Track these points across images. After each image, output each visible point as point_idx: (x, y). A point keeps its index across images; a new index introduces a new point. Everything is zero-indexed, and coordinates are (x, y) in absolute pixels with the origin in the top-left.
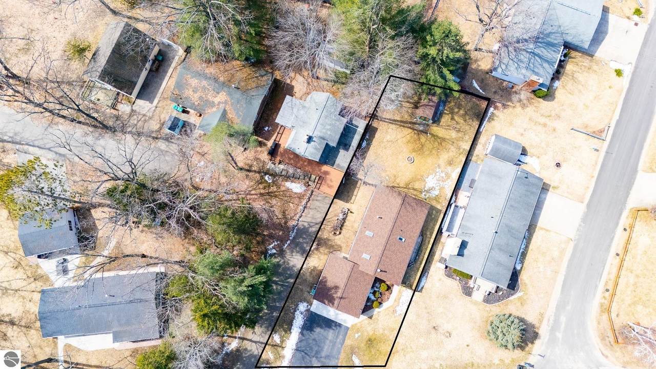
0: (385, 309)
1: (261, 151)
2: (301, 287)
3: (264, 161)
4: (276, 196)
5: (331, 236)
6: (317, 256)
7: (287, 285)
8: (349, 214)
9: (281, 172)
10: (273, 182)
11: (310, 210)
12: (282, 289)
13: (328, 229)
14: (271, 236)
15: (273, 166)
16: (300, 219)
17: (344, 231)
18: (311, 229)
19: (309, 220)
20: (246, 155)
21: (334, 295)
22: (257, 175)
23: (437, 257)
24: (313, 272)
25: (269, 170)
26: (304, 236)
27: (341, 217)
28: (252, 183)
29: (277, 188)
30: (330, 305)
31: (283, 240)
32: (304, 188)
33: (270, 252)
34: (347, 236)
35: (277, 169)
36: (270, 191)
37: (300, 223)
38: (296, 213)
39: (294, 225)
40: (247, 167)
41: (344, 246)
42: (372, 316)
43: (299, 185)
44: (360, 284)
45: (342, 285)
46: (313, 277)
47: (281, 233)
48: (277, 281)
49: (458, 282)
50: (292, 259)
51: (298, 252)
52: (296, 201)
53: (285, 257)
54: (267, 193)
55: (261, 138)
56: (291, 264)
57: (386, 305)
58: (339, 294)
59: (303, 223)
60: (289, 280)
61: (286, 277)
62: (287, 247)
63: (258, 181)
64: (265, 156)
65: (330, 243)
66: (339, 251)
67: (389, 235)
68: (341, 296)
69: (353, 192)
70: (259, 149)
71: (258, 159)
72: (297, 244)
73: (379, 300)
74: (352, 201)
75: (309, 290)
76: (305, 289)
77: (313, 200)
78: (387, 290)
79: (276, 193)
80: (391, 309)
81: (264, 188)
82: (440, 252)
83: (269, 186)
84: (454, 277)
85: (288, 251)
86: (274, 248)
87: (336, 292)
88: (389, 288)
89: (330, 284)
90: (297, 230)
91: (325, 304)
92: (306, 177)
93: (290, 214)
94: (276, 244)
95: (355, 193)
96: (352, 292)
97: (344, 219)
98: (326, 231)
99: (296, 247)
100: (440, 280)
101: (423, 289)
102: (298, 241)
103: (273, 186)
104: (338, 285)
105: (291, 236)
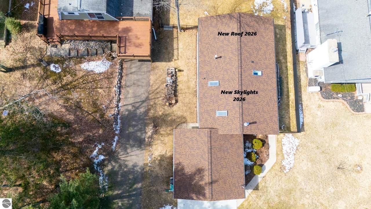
0: (270, 171)
1: (31, 37)
2: (154, 188)
3: (40, 48)
4: (75, 87)
5: (168, 109)
6: (159, 141)
7: (136, 194)
8: (179, 74)
9: (69, 54)
10: (64, 70)
11: (128, 89)
12: (131, 202)
13: (160, 102)
14: (90, 141)
15: (54, 49)
16: (120, 105)
17: (180, 98)
18: (138, 112)
19: (131, 101)
20: (11, 49)
21: (201, 183)
22: (38, 69)
23: (304, 81)
24: (162, 163)
25: (51, 56)
26: (134, 123)
27: (169, 80)
28: (35, 82)
29: (71, 76)
30: (200, 199)
31: (107, 139)
32: (108, 64)
33: (96, 161)
34: (187, 100)
35: (62, 52)
36: (64, 83)
37: (122, 109)
38: (111, 98)
39: (114, 114)
40: (19, 64)
41: (187, 114)
42: (258, 185)
43: (99, 62)
44: (228, 153)
45: (205, 164)
46: (165, 169)
47: (101, 132)
48: (121, 194)
49: (341, 100)
50: (128, 158)
51: (132, 146)
52: (105, 83)
53: (119, 159)
54: (62, 87)
55: (25, 19)
56: (130, 164)
57: (268, 165)
58: (207, 179)
59: (126, 107)
60: (135, 186)
61: (130, 184)
62: (116, 145)
63: (42, 77)
64: (38, 42)
65: (169, 118)
66: (184, 123)
67: (240, 73)
68: (210, 181)
69: (173, 46)
70: (27, 35)
71: (30, 48)
72: (128, 137)
73: (258, 162)
74: (175, 57)
75: (166, 187)
76: (161, 187)
77: (127, 75)
78: (263, 145)
79: (74, 83)
80: (277, 167)
81: (55, 82)
82: (305, 74)
83: (60, 77)
84: (335, 96)
85: (119, 150)
86: (99, 153)
87: (202, 178)
88: (264, 142)
89: (189, 170)
90: (121, 119)
91: (193, 199)
92: (106, 50)
93: (104, 102)
94: (100, 147)
95: (175, 46)
96: (222, 167)
97: (175, 82)
98: (158, 107)
99: (128, 141)
100: (319, 106)
101: (305, 126)
102: (127, 132)
103: (65, 76)
104: (200, 166)
105: (116, 130)
